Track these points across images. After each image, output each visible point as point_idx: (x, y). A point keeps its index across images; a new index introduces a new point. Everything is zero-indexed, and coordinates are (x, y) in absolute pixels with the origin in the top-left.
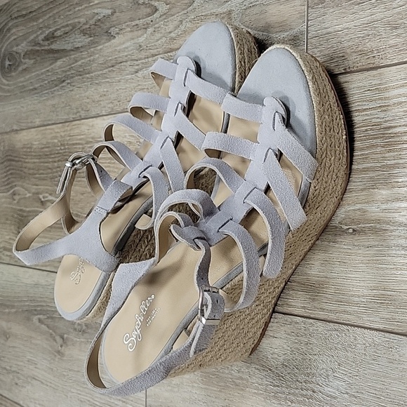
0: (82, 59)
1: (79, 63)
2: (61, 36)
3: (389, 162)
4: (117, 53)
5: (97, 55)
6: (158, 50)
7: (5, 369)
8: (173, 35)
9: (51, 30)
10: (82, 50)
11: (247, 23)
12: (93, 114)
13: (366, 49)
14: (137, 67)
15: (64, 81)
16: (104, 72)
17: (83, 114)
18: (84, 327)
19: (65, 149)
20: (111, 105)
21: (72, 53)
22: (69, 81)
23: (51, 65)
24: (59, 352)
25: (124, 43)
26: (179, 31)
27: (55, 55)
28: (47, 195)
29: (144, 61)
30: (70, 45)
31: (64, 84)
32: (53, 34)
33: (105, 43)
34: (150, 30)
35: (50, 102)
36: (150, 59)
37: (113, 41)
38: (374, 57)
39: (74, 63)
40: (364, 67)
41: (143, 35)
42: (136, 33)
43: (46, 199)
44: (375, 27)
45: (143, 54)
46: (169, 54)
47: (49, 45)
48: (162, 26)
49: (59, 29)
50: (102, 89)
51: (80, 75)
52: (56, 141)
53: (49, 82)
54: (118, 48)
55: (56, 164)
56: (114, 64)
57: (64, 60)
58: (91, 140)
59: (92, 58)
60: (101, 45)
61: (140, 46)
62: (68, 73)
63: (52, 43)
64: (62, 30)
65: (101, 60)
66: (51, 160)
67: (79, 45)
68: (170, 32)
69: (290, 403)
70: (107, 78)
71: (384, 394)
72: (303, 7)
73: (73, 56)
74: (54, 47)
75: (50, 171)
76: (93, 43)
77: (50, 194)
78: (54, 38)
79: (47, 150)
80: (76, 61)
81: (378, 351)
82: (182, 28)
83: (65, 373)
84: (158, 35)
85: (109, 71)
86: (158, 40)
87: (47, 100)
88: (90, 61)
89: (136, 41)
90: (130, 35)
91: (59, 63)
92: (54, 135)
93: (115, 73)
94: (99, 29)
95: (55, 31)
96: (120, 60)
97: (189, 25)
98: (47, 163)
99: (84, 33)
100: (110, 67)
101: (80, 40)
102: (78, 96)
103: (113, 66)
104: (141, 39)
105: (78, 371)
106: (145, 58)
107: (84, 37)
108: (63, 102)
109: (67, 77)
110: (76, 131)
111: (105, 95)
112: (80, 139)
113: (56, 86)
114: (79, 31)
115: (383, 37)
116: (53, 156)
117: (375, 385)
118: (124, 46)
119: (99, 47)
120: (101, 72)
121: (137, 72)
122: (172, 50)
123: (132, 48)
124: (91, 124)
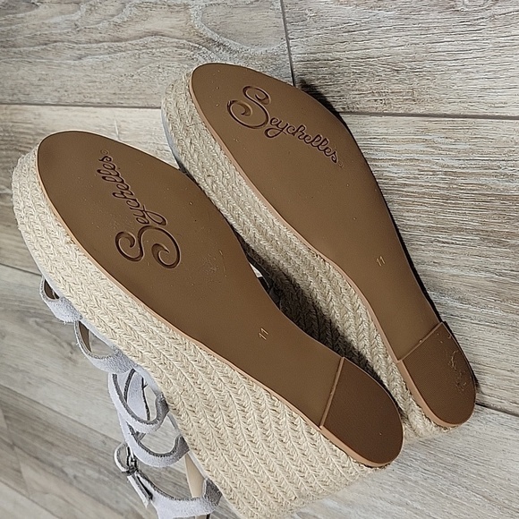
4: (47, 28)
5: (20, 25)
6: (102, 35)
7: (10, 366)
8: (117, 20)
11: (212, 26)
12: (36, 100)
13: (364, 88)
14: (78, 52)
16: (37, 48)
17: (23, 99)
19: (9, 136)
20: (56, 94)
25: (52, 16)
26: (123, 17)
28: (3, 187)
29: (85, 46)
33: (26, 10)
34: (84, 7)
36: (94, 45)
37: (36, 10)
38: (376, 100)
40: (366, 110)
41: (75, 11)
42: (65, 7)
43: (4, 192)
44: (372, 65)
45: (82, 37)
46: (118, 44)
50: (40, 70)
51: (4, 47)
54: (46, 22)
56: (47, 42)
58: (41, 132)
59: (13, 27)
60: (20, 12)
61: (76, 25)
65: (27, 32)
68: (113, 16)
70: (42, 58)
82: (127, 13)
83: (84, 381)
84: (96, 17)
85: (42, 49)
86: (98, 22)
88: (11, 30)
89: (68, 17)
90: (58, 7)
93: (51, 53)
96: (54, 38)
97: (135, 11)
100: (43, 44)
102: (8, 73)
103: (46, 44)
104: (75, 17)
105: (98, 380)
106: (87, 43)
110: (20, 117)
111: (44, 79)
112: (28, 128)
115: (384, 78)
118: (52, 21)
119: (20, 15)
120: (32, 49)
121: (80, 59)
122: (119, 40)
123: (64, 26)
124: (37, 112)
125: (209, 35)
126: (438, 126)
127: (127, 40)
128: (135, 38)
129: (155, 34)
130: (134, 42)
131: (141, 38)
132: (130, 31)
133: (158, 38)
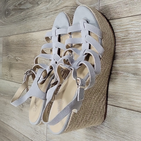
0: (30, 12)
1: (29, 13)
2: (23, 4)
3: (123, 51)
4: (40, 10)
5: (34, 11)
6: (53, 10)
7: (5, 114)
8: (57, 5)
9: (20, 2)
10: (30, 9)
11: (81, 1)
12: (33, 31)
13: (117, 11)
14: (46, 15)
15: (24, 19)
16: (36, 16)
17: (29, 31)
18: (29, 102)
19: (24, 42)
20: (38, 28)
21: (27, 10)
22: (25, 20)
23: (20, 13)
24: (21, 110)
25: (42, 7)
26: (59, 4)
27: (21, 10)
28: (18, 58)
29: (48, 13)
30: (26, 7)
31: (24, 20)
32: (21, 3)
33: (37, 7)
34: (50, 3)
35: (20, 27)
36: (50, 13)
37: (39, 6)
38: (119, 14)
39: (27, 13)
40: (116, 18)
41: (48, 4)
42: (46, 4)
43: (18, 59)
44: (120, 4)
45: (48, 11)
46: (56, 11)
47: (19, 7)
48: (54, 2)
49: (22, 2)
50: (35, 23)
51: (29, 18)
52: (21, 40)
53: (19, 20)
54: (40, 9)
55: (21, 47)
56: (39, 14)
57: (24, 12)
58: (32, 40)
59: (33, 12)
60: (35, 7)
61: (47, 8)
62: (25, 17)
63: (20, 6)
64: (24, 2)
65: (35, 13)
66: (20, 46)
67: (29, 7)
68: (57, 4)
69: (90, 129)
70: (37, 19)
71: (118, 128)
73: (27, 11)
74: (21, 7)
75: (19, 50)
76: (33, 7)
77: (19, 57)
78: (21, 4)
79: (18, 42)
80: (28, 13)
81: (117, 114)
82: (60, 2)
83: (23, 117)
84: (53, 5)
85: (38, 16)
86: (53, 6)
87: (19, 25)
88: (32, 13)
89: (46, 6)
90: (44, 4)
91: (22, 13)
92: (21, 37)
93: (39, 17)
94: (35, 2)
95: (21, 2)
96: (41, 13)
98: (18, 47)
99: (30, 3)
100: (38, 15)
101: (29, 5)
102: (28, 25)
103: (39, 15)
104: (48, 6)
105: (27, 116)
107: (30, 5)
108: (23, 27)
109: (25, 18)
110: (27, 37)
111: (36, 25)
112: (29, 39)
113: (22, 21)
114: (29, 2)
115: (123, 7)
116: (20, 45)
117: (116, 124)
118: (42, 8)
119: (35, 8)
120: (35, 17)
121: (46, 17)
122: (57, 10)
123: (45, 9)
124: (32, 34)
126: (135, 19)
127: (59, 10)
128: (61, 9)
129: (66, 7)
130: (60, 10)
131: (62, 8)
132: (60, 7)
133: (66, 8)
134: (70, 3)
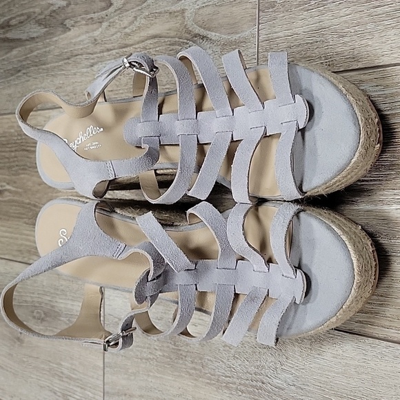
0: (38, 49)
1: (35, 53)
2: (15, 25)
4: (73, 46)
5: (53, 47)
6: (113, 45)
8: (127, 30)
9: (6, 18)
10: (37, 40)
11: (200, 23)
13: (314, 55)
14: (92, 61)
15: (20, 71)
16: (60, 64)
18: (43, 316)
21: (28, 42)
22: (24, 71)
23: (6, 53)
24: (18, 339)
25: (79, 36)
26: (133, 27)
27: (11, 44)
28: (4, 184)
29: (99, 55)
30: (26, 35)
31: (20, 74)
32: (8, 22)
33: (60, 34)
34: (105, 24)
35: (9, 91)
36: (105, 54)
37: (68, 33)
38: (322, 63)
39: (29, 53)
41: (98, 29)
42: (91, 27)
43: (4, 188)
44: (323, 34)
45: (98, 48)
46: (124, 50)
47: (4, 33)
48: (117, 21)
49: (14, 18)
50: (58, 81)
51: (36, 66)
52: (12, 131)
53: (5, 71)
54: (73, 41)
55: (13, 154)
56: (70, 57)
57: (20, 49)
59: (48, 49)
60: (56, 36)
61: (95, 40)
62: (24, 63)
63: (7, 31)
64: (18, 18)
65: (57, 52)
66: (8, 149)
67: (35, 35)
68: (125, 28)
69: (240, 393)
70: (63, 70)
71: (328, 387)
72: (254, 10)
73: (29, 46)
74: (9, 35)
75: (7, 160)
76: (48, 34)
77: (8, 184)
78: (9, 26)
79: (3, 139)
80: (32, 52)
81: (323, 347)
82: (137, 24)
83: (25, 360)
84: (113, 30)
85: (65, 63)
86: (113, 35)
87: (4, 88)
88: (45, 52)
89: (91, 34)
90: (85, 28)
91: (15, 52)
92: (11, 124)
93: (71, 65)
94: (54, 20)
95: (11, 19)
96: (76, 52)
97: (143, 21)
98: (3, 152)
99: (39, 23)
100: (66, 59)
101: (35, 30)
102: (34, 87)
103: (69, 59)
104: (97, 33)
105: (37, 358)
106: (100, 52)
107: (39, 28)
108: (19, 92)
109: (23, 67)
111: (61, 87)
113: (12, 75)
114: (34, 21)
115: (331, 44)
116: (10, 146)
117: (320, 378)
118: (79, 39)
119: (55, 39)
120: (57, 64)
121: (92, 66)
122: (126, 46)
123: (87, 41)
124: (47, 115)
125: (197, 31)
126: (372, 77)
127: (132, 45)
128: (138, 43)
129: (154, 37)
130: (137, 46)
131: (143, 41)
132: (136, 38)
133: (156, 40)
134: (167, 26)
